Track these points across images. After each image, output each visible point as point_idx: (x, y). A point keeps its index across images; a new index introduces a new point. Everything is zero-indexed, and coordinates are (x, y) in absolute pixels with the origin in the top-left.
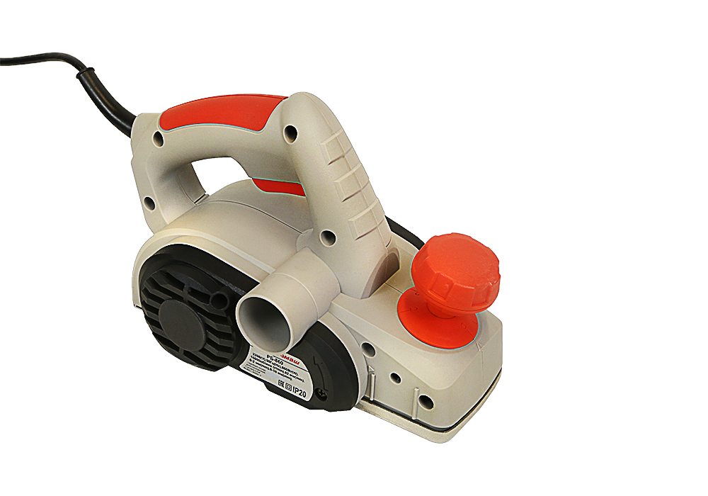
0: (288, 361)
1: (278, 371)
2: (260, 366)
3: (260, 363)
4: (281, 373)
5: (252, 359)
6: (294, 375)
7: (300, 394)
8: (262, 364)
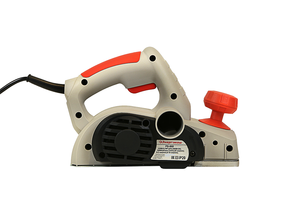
0: (177, 144)
1: (171, 152)
2: (162, 153)
3: (162, 152)
4: (173, 152)
5: (158, 152)
6: (179, 150)
7: (182, 159)
8: (163, 152)
